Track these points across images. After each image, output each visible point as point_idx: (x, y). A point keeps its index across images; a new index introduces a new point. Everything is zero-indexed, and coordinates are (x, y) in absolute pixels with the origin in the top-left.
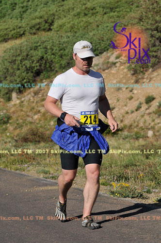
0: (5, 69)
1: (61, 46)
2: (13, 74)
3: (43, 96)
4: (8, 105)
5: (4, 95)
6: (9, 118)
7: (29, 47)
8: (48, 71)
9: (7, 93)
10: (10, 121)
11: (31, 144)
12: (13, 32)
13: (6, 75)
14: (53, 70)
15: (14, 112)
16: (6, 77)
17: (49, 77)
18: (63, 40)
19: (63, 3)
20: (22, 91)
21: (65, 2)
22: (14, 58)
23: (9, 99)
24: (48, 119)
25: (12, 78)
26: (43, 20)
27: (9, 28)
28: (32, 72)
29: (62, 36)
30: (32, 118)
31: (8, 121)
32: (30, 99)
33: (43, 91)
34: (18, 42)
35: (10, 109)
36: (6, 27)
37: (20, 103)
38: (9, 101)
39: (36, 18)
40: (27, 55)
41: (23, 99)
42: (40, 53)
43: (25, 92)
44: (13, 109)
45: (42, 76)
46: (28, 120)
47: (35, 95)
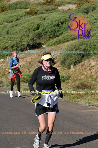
0: (68, 54)
1: (94, 43)
2: (71, 57)
3: (85, 67)
4: (69, 71)
5: (67, 66)
6: (70, 77)
7: (79, 44)
8: (88, 55)
9: (69, 66)
10: (70, 79)
11: (81, 89)
12: (71, 37)
13: (68, 57)
14: (90, 55)
15: (72, 75)
16: (68, 58)
17: (88, 58)
18: (95, 41)
19: (94, 24)
21: (96, 23)
22: (72, 49)
23: (70, 68)
24: (88, 78)
25: (71, 58)
27: (69, 35)
28: (80, 56)
29: (94, 39)
30: (81, 77)
31: (69, 78)
32: (79, 68)
33: (85, 65)
34: (74, 42)
35: (70, 73)
36: (68, 35)
37: (75, 70)
38: (70, 69)
40: (78, 48)
41: (76, 68)
42: (84, 47)
43: (77, 65)
44: (71, 73)
45: (85, 58)
46: (78, 78)
47: (82, 66)
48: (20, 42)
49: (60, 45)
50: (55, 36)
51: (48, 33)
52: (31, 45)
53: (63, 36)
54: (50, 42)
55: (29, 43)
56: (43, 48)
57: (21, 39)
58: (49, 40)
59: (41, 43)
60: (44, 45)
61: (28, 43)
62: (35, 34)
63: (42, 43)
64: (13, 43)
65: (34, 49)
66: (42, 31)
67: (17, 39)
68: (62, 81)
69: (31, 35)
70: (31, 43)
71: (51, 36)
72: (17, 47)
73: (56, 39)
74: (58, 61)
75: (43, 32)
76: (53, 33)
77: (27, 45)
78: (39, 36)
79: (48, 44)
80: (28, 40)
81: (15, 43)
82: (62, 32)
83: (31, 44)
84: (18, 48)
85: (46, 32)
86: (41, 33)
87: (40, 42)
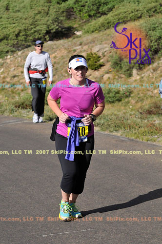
4: (129, 80)
5: (125, 72)
6: (131, 92)
7: (147, 27)
9: (128, 70)
10: (132, 95)
11: (155, 116)
12: (131, 15)
20: (142, 67)
23: (130, 75)
26: (158, 3)
27: (127, 11)
28: (151, 51)
30: (152, 92)
31: (130, 94)
32: (149, 75)
34: (137, 23)
36: (125, 11)
37: (140, 78)
38: (130, 77)
39: (151, 2)
40: (146, 35)
41: (143, 75)
43: (145, 69)
45: (159, 54)
46: (148, 94)
47: (154, 71)
48: (32, 26)
49: (109, 30)
50: (99, 13)
51: (86, 8)
52: (54, 30)
53: (116, 13)
54: (91, 25)
55: (50, 28)
56: (78, 37)
57: (34, 20)
58: (88, 20)
59: (73, 28)
60: (78, 31)
61: (48, 28)
62: (61, 10)
63: (75, 26)
64: (18, 28)
65: (60, 39)
66: (75, 3)
67: (27, 21)
68: (117, 100)
69: (52, 11)
70: (54, 27)
71: (92, 13)
72: (26, 35)
73: (102, 19)
74: (108, 61)
75: (77, 5)
76: (95, 8)
77: (45, 31)
78: (69, 13)
79: (86, 30)
80: (48, 21)
81: (22, 27)
82: (114, 6)
83: (52, 29)
84: (28, 38)
85: (82, 6)
86: (73, 8)
87: (71, 25)
